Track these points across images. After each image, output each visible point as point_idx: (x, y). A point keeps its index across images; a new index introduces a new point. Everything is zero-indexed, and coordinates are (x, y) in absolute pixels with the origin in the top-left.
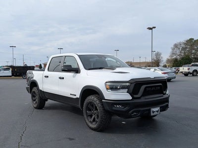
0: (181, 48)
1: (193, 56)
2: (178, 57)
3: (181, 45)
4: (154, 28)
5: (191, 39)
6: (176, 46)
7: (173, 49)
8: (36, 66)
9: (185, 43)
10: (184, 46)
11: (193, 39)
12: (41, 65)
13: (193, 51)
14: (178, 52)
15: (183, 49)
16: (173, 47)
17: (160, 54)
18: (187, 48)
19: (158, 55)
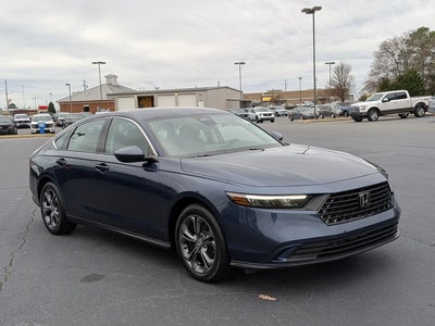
0: (397, 53)
1: (426, 73)
2: (391, 74)
3: (396, 44)
4: (319, 8)
5: (423, 30)
6: (385, 47)
7: (379, 56)
8: (41, 108)
9: (408, 41)
10: (405, 47)
11: (427, 29)
12: (51, 105)
13: (428, 60)
14: (391, 63)
15: (404, 54)
16: (378, 49)
17: (348, 71)
18: (412, 52)
19: (342, 70)
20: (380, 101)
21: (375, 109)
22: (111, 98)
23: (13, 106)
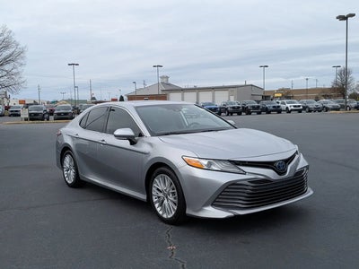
8: (113, 100)
12: (122, 97)
17: (348, 72)
19: (344, 73)
22: (164, 93)
23: (94, 98)
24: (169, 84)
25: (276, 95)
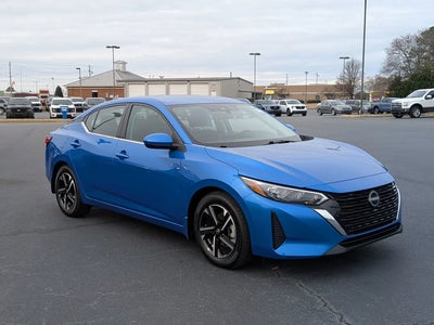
2: (402, 72)
6: (397, 45)
7: (391, 53)
8: (42, 92)
9: (419, 39)
10: (416, 46)
12: (59, 88)
17: (358, 66)
18: (424, 50)
19: (353, 67)
20: (423, 98)
21: (417, 106)
22: (120, 84)
24: (127, 73)
25: (267, 92)
